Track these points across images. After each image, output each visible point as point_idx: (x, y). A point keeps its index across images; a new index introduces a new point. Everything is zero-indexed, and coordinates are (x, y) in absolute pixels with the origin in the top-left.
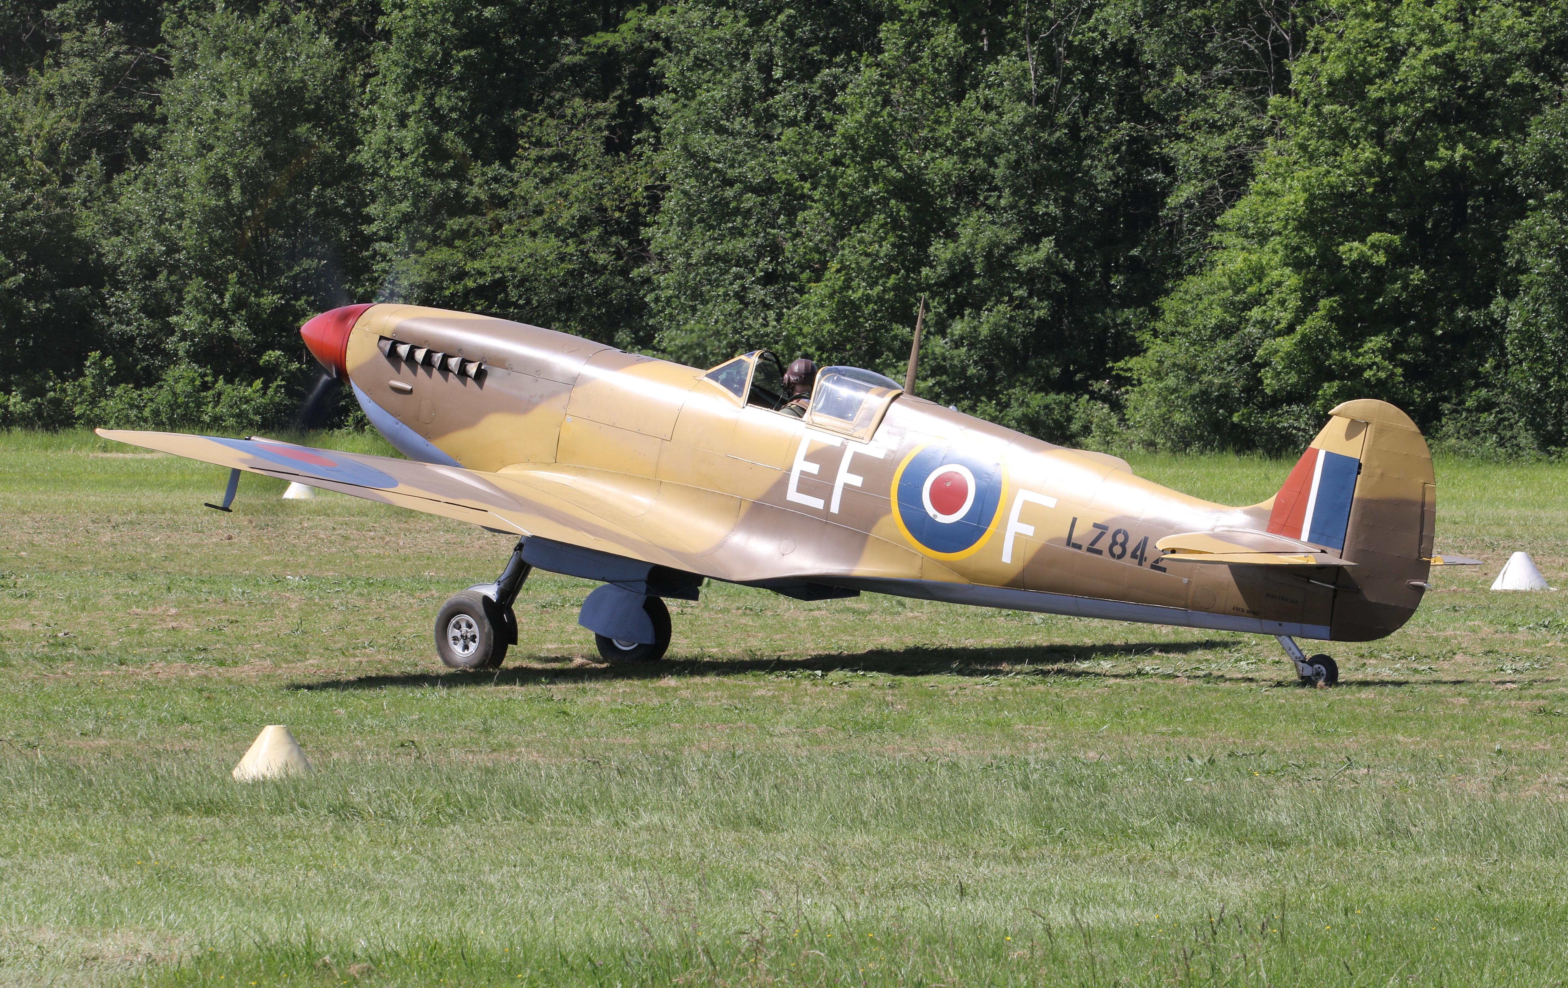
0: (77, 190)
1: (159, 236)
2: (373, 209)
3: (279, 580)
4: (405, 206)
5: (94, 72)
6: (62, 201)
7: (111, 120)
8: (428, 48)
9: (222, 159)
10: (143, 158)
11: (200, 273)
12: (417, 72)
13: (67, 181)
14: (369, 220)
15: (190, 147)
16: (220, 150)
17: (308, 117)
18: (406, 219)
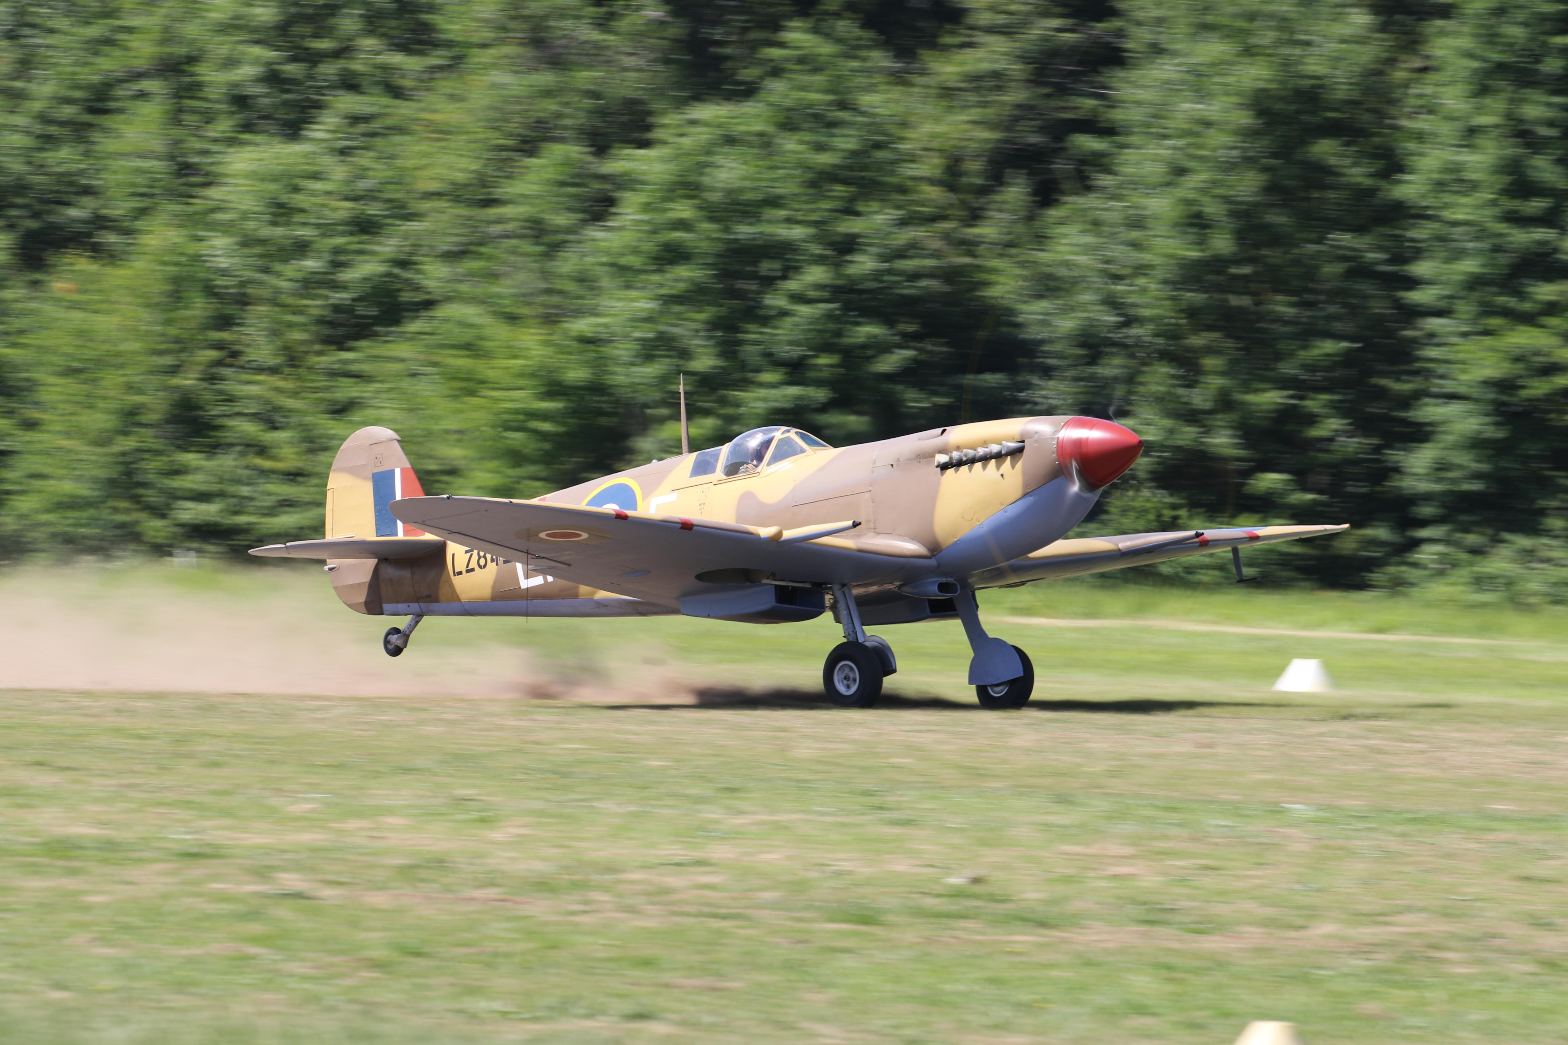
0: (986, 231)
1: (1112, 303)
2: (1421, 268)
3: (1275, 811)
4: (1470, 266)
5: (1023, 58)
6: (969, 246)
7: (1041, 130)
8: (1515, 32)
9: (1204, 191)
10: (1086, 187)
11: (1165, 356)
12: (1500, 67)
13: (975, 216)
14: (1413, 283)
15: (1154, 170)
16: (1200, 178)
17: (1332, 130)
18: (1474, 283)
